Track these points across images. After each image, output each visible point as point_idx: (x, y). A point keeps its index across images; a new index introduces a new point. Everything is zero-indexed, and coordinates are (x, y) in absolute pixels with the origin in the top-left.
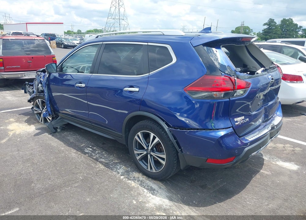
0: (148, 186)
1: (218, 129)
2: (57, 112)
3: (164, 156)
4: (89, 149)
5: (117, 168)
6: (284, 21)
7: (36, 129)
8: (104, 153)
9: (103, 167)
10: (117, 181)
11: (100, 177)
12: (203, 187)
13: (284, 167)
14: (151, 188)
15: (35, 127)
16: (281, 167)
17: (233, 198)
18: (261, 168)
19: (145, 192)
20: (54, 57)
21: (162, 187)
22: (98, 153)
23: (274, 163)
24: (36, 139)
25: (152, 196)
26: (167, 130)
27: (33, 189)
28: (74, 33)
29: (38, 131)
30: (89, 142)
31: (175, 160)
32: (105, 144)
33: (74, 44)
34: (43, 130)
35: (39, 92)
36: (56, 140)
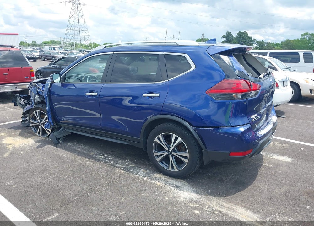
0: (172, 184)
1: (239, 126)
2: (59, 123)
3: (187, 155)
4: (100, 156)
5: (136, 172)
6: (240, 34)
7: (36, 142)
8: (117, 159)
9: (123, 172)
10: (142, 182)
11: (124, 181)
12: (221, 181)
13: (280, 160)
14: (176, 185)
15: (33, 140)
16: (278, 160)
17: (250, 187)
18: (263, 162)
19: (171, 189)
20: (32, 69)
21: (185, 184)
22: (112, 160)
23: (272, 157)
24: (41, 151)
25: (179, 191)
26: (191, 130)
27: (63, 196)
28: (29, 45)
29: (38, 144)
30: (98, 151)
31: (198, 157)
32: (114, 151)
33: (35, 56)
34: (44, 143)
35: (36, 104)
36: (62, 150)
